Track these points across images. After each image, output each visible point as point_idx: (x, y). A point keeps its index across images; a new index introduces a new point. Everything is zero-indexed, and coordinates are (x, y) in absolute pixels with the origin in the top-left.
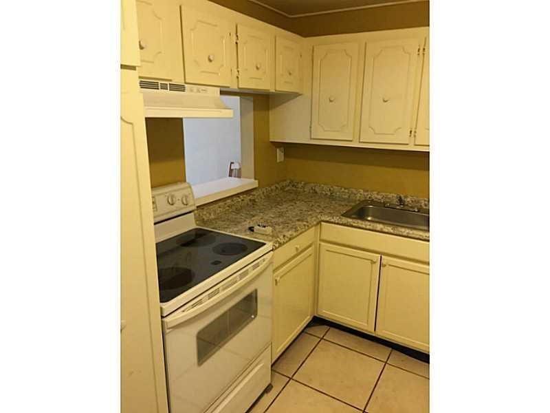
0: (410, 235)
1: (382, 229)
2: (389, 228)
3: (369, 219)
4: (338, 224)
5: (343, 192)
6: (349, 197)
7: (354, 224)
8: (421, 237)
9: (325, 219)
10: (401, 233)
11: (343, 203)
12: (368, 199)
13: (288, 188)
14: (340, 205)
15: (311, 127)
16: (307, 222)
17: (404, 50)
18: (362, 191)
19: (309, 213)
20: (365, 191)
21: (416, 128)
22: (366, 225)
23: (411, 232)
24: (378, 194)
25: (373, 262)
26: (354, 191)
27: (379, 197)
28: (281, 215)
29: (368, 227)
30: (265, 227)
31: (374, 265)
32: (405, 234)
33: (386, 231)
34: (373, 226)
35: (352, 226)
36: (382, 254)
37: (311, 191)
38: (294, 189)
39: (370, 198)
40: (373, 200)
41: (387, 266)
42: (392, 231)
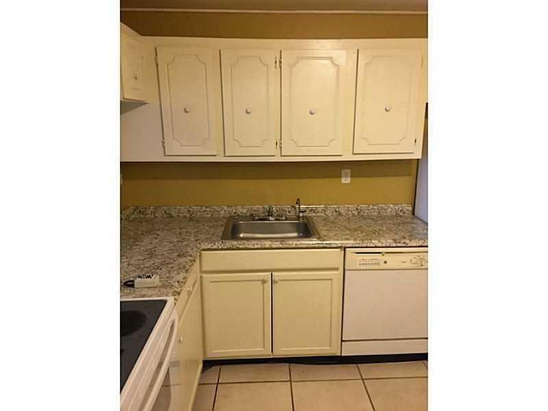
0: (298, 246)
1: (270, 245)
2: (277, 243)
3: (241, 235)
4: (222, 249)
5: (205, 211)
6: (212, 215)
7: (241, 247)
8: (309, 246)
9: (205, 248)
10: (290, 246)
11: (211, 224)
12: (233, 214)
13: (133, 216)
14: (211, 227)
15: (163, 142)
16: (191, 256)
17: (261, 61)
18: (225, 208)
19: (184, 243)
20: (229, 207)
21: (281, 139)
22: (253, 245)
23: (299, 243)
24: (242, 208)
25: (264, 282)
26: (217, 208)
27: (245, 211)
28: (151, 254)
29: (256, 246)
30: (149, 277)
31: (265, 285)
32: (294, 246)
33: (275, 246)
34: (261, 245)
35: (239, 249)
36: (271, 271)
37: (165, 216)
38: (141, 216)
39: (235, 213)
40: (238, 215)
41: (279, 282)
42: (281, 246)
